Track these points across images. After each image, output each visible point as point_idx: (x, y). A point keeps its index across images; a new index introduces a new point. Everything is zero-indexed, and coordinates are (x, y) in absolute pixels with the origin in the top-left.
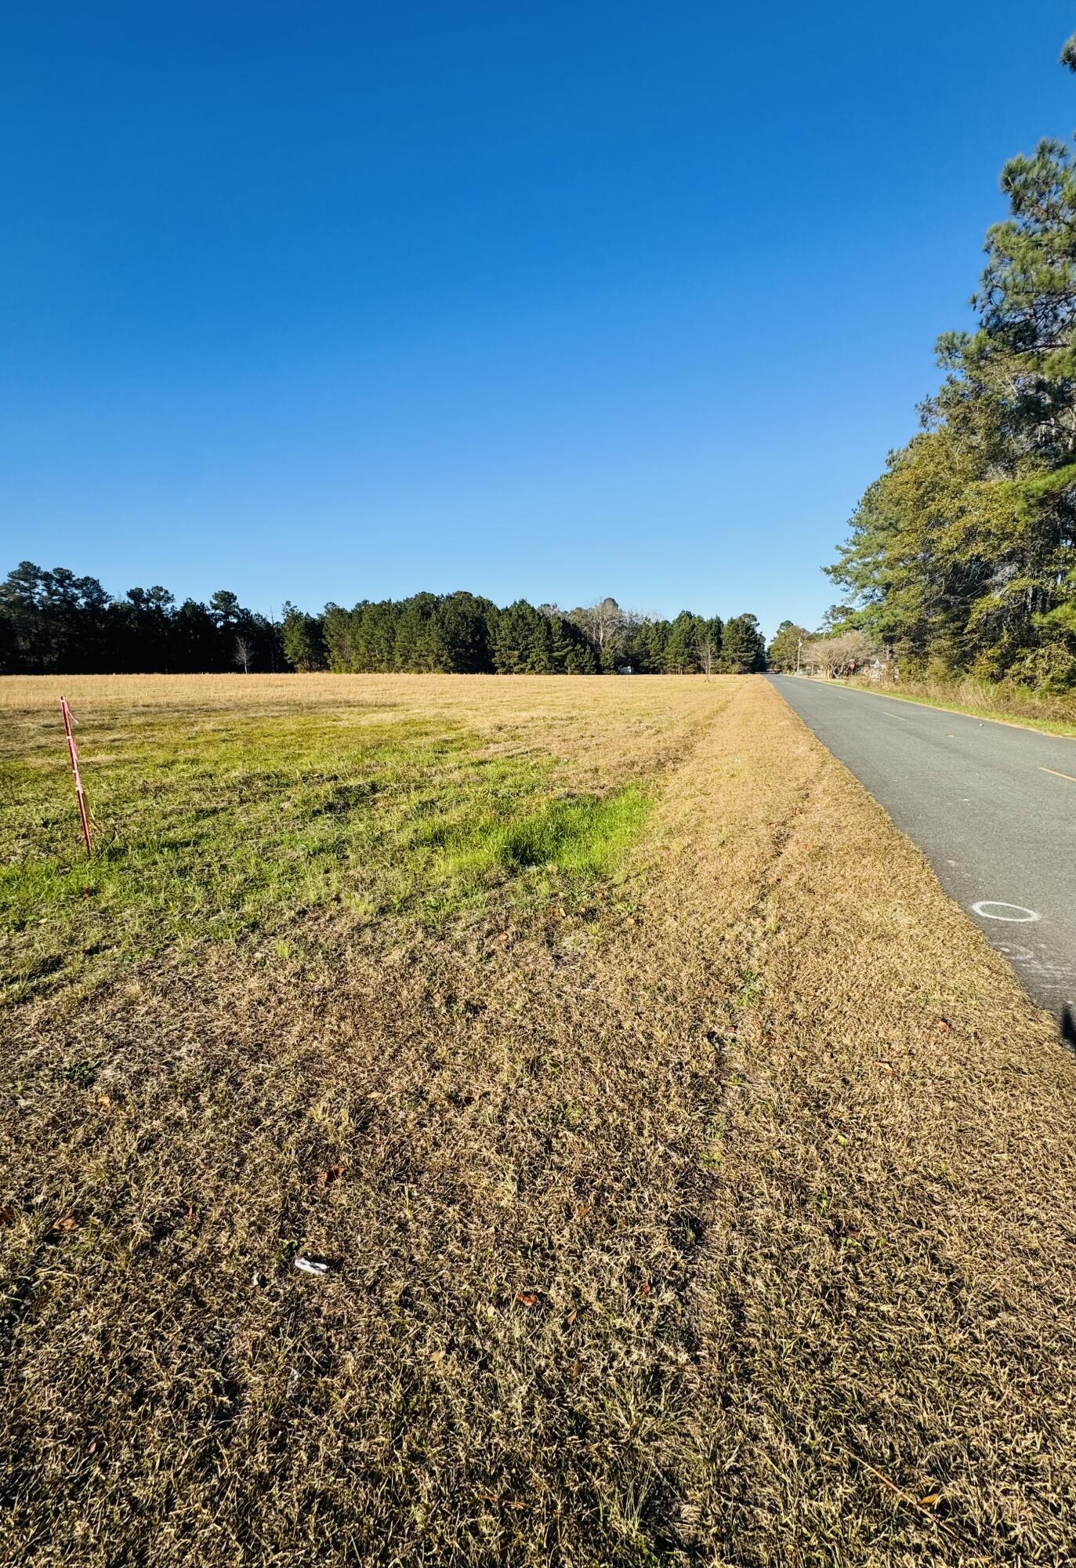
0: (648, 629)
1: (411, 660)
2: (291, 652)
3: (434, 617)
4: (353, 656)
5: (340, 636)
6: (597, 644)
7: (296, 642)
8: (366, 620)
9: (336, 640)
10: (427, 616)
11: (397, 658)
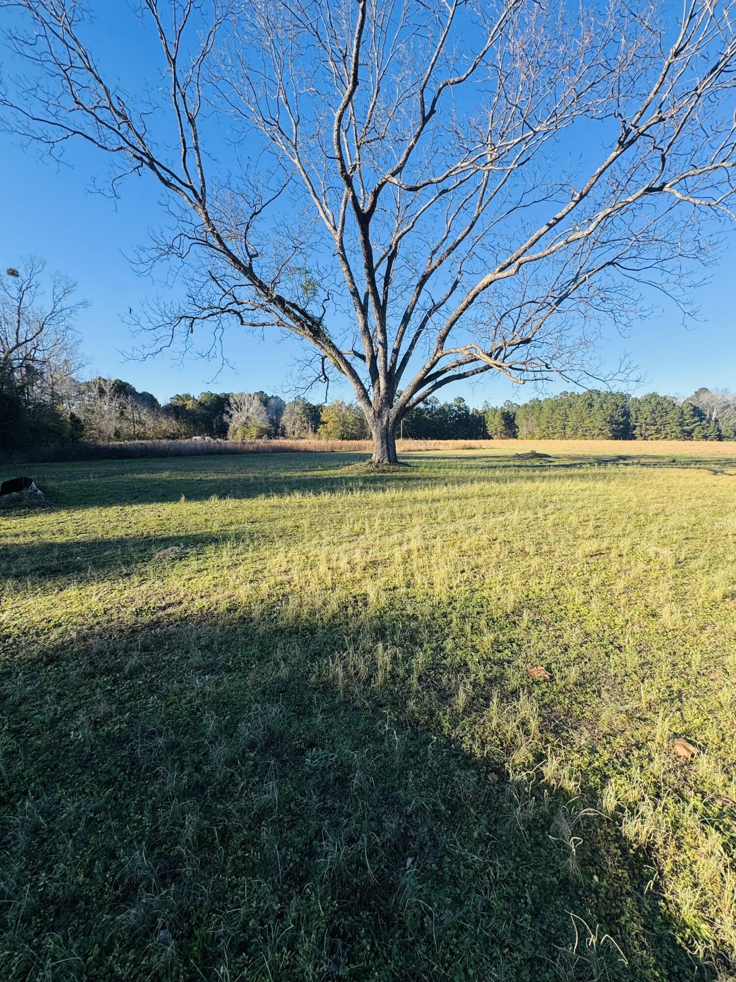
1: (580, 432)
2: (493, 429)
3: (596, 406)
4: (537, 431)
5: (527, 419)
6: (716, 421)
7: (496, 423)
8: (546, 410)
9: (524, 422)
10: (591, 405)
11: (569, 431)
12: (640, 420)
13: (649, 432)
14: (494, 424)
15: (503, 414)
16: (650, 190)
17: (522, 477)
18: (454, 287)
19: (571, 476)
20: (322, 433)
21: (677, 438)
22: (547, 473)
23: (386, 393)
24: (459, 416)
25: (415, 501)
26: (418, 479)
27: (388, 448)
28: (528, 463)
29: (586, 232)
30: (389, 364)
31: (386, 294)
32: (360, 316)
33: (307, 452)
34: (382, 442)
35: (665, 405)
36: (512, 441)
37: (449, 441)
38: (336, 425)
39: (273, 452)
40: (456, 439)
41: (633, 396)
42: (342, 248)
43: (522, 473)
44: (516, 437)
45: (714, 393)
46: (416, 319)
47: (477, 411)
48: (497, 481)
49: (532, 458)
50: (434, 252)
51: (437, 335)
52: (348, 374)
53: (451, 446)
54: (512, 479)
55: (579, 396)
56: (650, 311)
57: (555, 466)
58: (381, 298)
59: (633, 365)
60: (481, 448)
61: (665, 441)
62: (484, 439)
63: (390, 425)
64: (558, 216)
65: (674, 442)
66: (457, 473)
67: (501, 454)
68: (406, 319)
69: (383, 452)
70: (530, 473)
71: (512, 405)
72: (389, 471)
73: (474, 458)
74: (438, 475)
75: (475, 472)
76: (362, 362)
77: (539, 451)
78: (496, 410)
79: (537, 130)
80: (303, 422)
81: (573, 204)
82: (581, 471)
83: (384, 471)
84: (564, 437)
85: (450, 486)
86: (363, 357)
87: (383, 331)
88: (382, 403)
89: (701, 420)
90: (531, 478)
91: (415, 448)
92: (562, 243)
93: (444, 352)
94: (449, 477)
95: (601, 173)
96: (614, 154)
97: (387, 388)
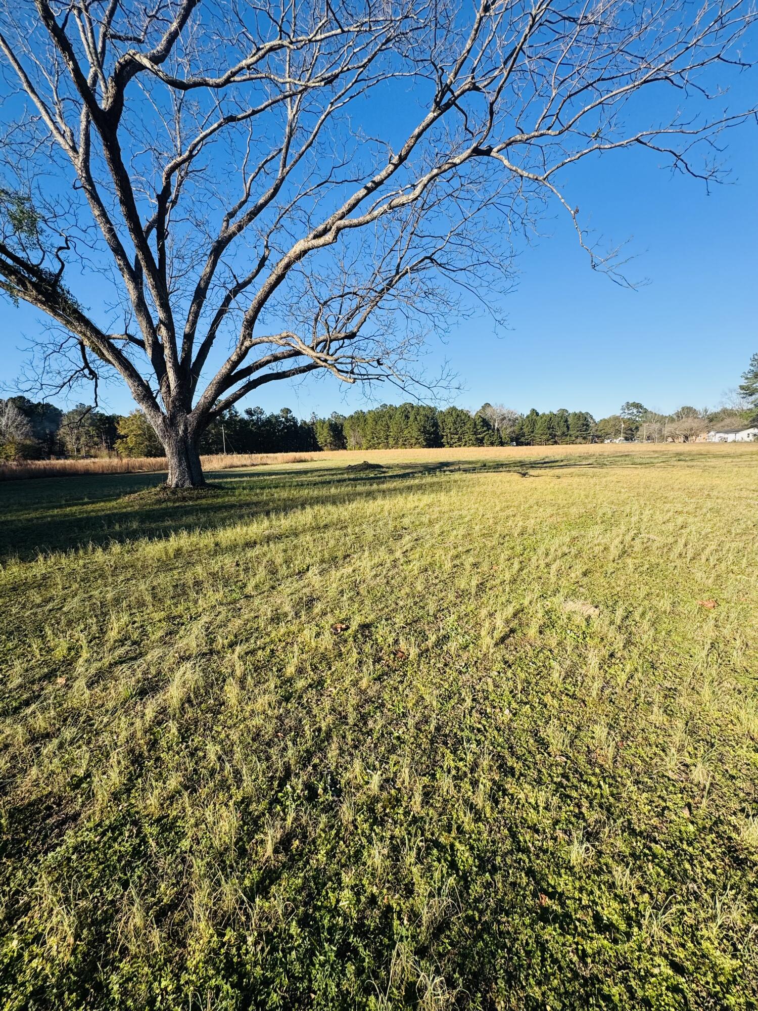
0: (523, 420)
1: (400, 442)
2: (323, 440)
3: (412, 418)
4: (364, 441)
5: (354, 430)
6: (498, 430)
7: (325, 434)
8: (370, 421)
9: (351, 433)
10: (407, 417)
11: (391, 441)
12: (446, 432)
13: (453, 441)
14: (323, 436)
15: (331, 425)
16: (477, 151)
17: (360, 494)
18: (262, 265)
19: (409, 488)
20: (121, 450)
21: (473, 445)
22: (384, 486)
23: (178, 393)
24: (287, 427)
25: (218, 549)
26: (232, 506)
27: (189, 467)
28: (363, 475)
29: (412, 197)
30: (180, 354)
31: (162, 251)
32: (131, 286)
33: (88, 475)
34: (180, 461)
35: (463, 417)
36: (341, 452)
37: (278, 455)
38: (139, 440)
39: (31, 478)
40: (286, 451)
41: (439, 409)
42: (89, 179)
43: (360, 488)
44: (345, 448)
45: (495, 407)
46: (214, 298)
47: (305, 422)
48: (334, 503)
49: (366, 469)
50: (231, 215)
51: (243, 316)
52: (116, 364)
53: (280, 460)
54: (351, 498)
55: (396, 408)
56: (472, 310)
57: (391, 477)
58: (156, 256)
59: (453, 373)
60: (312, 460)
61: (466, 448)
62: (315, 451)
63: (189, 436)
64: (377, 178)
65: (472, 448)
66: (284, 494)
67: (333, 467)
68: (200, 295)
69: (182, 474)
70: (367, 488)
71: (338, 417)
72: (191, 499)
73: (305, 472)
74: (261, 498)
75: (306, 491)
76: (142, 350)
77: (371, 462)
78: (324, 422)
79: (346, 29)
80: (92, 437)
81: (391, 167)
82: (417, 481)
83: (184, 499)
84: (387, 446)
85: (273, 516)
86: (141, 343)
87: (165, 306)
88: (174, 407)
89: (488, 430)
90: (370, 495)
91: (239, 463)
92: (385, 206)
93: (254, 340)
94: (273, 501)
95: (420, 135)
96: (431, 115)
97: (179, 386)
